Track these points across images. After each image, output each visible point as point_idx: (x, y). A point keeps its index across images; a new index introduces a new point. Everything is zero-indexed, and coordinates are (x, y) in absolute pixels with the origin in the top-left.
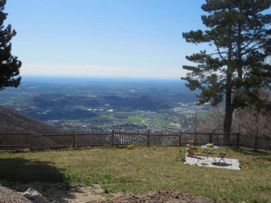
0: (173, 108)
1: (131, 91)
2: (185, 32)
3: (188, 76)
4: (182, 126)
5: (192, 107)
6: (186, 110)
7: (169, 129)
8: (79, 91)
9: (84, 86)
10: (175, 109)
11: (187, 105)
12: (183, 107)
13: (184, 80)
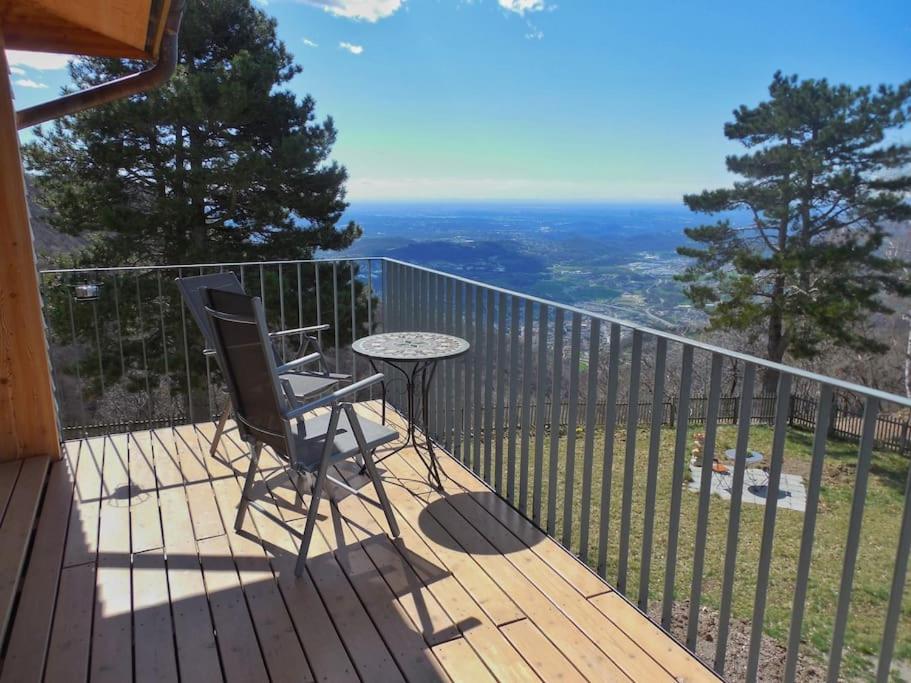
0: (626, 262)
1: (543, 228)
2: (689, 194)
3: (688, 273)
4: (646, 301)
5: (668, 261)
6: (655, 268)
7: (618, 306)
8: (438, 232)
9: (447, 222)
10: (631, 264)
11: (657, 257)
12: (649, 261)
13: (679, 282)
